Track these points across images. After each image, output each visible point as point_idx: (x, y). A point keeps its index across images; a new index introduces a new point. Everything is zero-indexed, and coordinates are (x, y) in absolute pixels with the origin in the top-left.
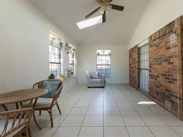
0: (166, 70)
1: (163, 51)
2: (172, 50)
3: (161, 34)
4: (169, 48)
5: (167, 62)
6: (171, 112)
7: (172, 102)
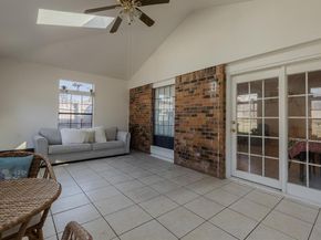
0: (204, 123)
1: (198, 100)
2: (212, 100)
3: (197, 78)
4: (208, 97)
5: (204, 114)
6: (208, 174)
7: (211, 161)
